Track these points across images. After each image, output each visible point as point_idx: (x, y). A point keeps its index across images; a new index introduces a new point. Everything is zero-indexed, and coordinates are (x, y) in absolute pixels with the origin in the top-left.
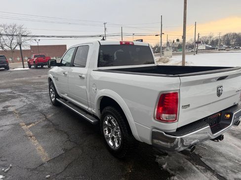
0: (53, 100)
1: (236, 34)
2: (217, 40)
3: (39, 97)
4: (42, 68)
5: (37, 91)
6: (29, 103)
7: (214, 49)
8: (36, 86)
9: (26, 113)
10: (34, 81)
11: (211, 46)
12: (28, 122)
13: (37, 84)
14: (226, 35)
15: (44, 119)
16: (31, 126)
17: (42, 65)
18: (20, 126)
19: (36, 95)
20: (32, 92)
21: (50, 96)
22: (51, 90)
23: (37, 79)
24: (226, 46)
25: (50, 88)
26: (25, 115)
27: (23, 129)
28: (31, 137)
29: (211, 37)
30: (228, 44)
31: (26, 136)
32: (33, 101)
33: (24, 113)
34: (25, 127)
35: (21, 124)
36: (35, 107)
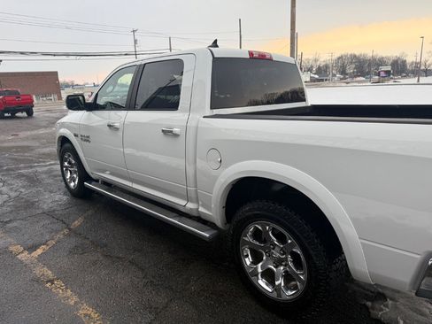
0: (72, 184)
1: (355, 56)
2: (327, 66)
3: (33, 180)
4: (13, 117)
5: (22, 165)
6: (13, 194)
7: (322, 80)
8: (16, 156)
9: (15, 220)
10: (6, 145)
11: (316, 76)
12: (30, 243)
13: (17, 152)
14: (340, 58)
15: (66, 231)
16: (39, 251)
17: (13, 112)
18: (13, 255)
19: (23, 175)
20: (12, 170)
21: (64, 175)
22: (66, 164)
23: (12, 140)
24: (342, 77)
25: (62, 160)
26: (15, 224)
27: (21, 262)
28: (52, 282)
29: (316, 60)
30: (343, 72)
31: (37, 280)
32: (23, 190)
33: (10, 221)
34: (24, 256)
35: (11, 248)
36: (33, 204)
